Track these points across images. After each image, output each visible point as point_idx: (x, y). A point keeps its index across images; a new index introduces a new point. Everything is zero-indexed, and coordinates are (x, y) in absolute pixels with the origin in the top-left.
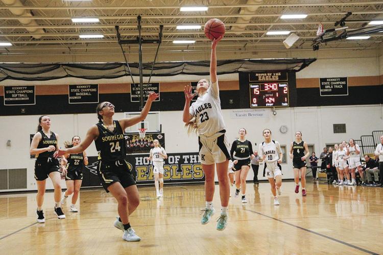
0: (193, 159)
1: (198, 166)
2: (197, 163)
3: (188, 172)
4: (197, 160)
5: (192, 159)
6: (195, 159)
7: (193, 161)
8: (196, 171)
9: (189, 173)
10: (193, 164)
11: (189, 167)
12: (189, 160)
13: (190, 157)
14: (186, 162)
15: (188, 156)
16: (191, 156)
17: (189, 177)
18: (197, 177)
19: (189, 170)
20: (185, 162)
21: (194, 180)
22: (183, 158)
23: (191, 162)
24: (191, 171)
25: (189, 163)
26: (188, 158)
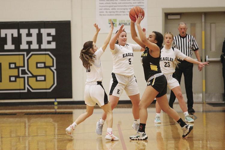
0: (29, 39)
1: (42, 58)
2: (40, 49)
3: (15, 72)
4: (40, 41)
5: (24, 39)
6: (34, 39)
7: (29, 43)
8: (36, 72)
9: (17, 77)
10: (28, 51)
11: (18, 60)
12: (17, 41)
13: (20, 35)
14: (9, 46)
15: (15, 32)
16: (24, 32)
17: (18, 85)
18: (36, 86)
19: (17, 68)
20: (6, 47)
21: (29, 95)
22: (3, 35)
23: (24, 46)
24: (24, 72)
25: (17, 49)
26: (16, 35)
